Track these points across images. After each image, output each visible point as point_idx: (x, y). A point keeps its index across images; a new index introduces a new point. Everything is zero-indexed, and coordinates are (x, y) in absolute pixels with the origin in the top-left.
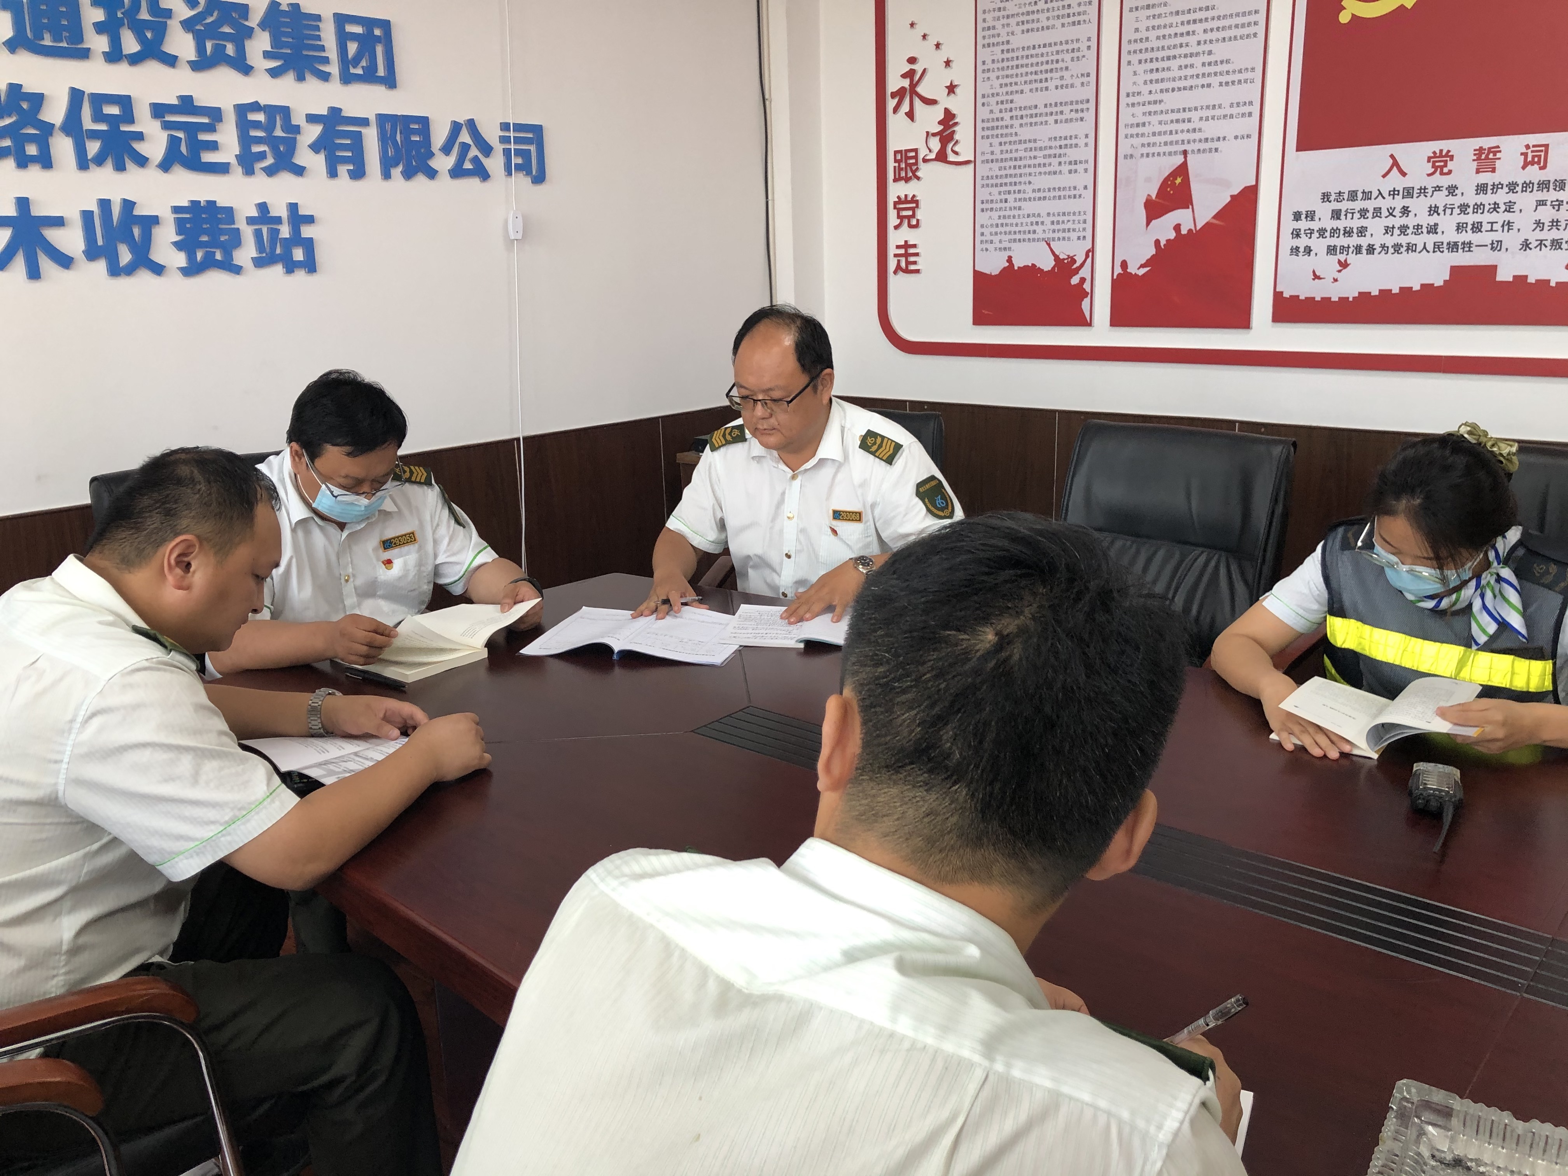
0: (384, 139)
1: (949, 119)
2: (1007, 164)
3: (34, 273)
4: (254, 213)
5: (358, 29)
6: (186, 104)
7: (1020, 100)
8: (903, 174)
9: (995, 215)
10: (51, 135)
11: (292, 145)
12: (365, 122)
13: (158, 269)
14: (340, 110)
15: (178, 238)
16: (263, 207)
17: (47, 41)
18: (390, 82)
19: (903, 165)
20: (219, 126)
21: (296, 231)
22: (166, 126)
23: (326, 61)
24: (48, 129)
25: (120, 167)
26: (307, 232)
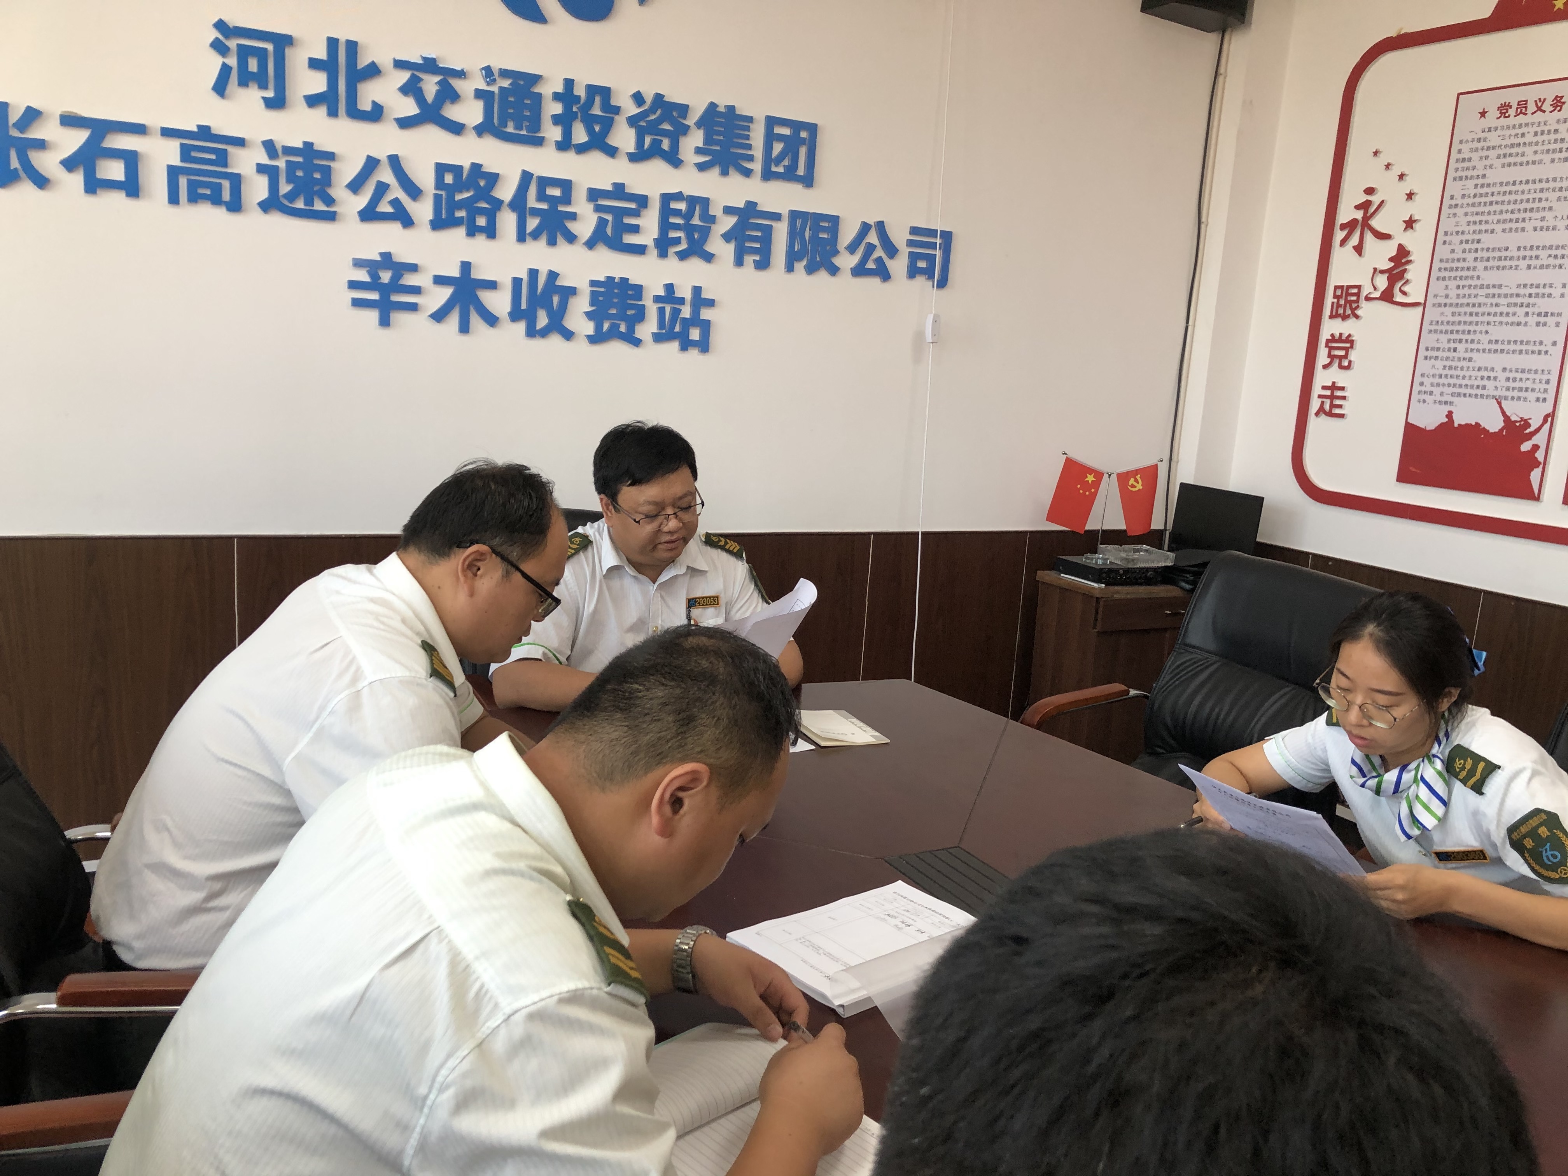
0: (793, 234)
1: (1402, 256)
2: (1463, 310)
3: (464, 328)
4: (662, 293)
5: (786, 131)
6: (619, 191)
7: (1488, 241)
8: (1341, 311)
9: (1439, 364)
10: (499, 209)
11: (705, 233)
12: (777, 217)
13: (568, 335)
14: (756, 204)
15: (590, 309)
16: (670, 288)
17: (510, 129)
18: (808, 181)
19: (1342, 302)
20: (644, 212)
21: (696, 311)
22: (598, 209)
23: (751, 158)
24: (498, 204)
25: (552, 242)
26: (706, 314)
